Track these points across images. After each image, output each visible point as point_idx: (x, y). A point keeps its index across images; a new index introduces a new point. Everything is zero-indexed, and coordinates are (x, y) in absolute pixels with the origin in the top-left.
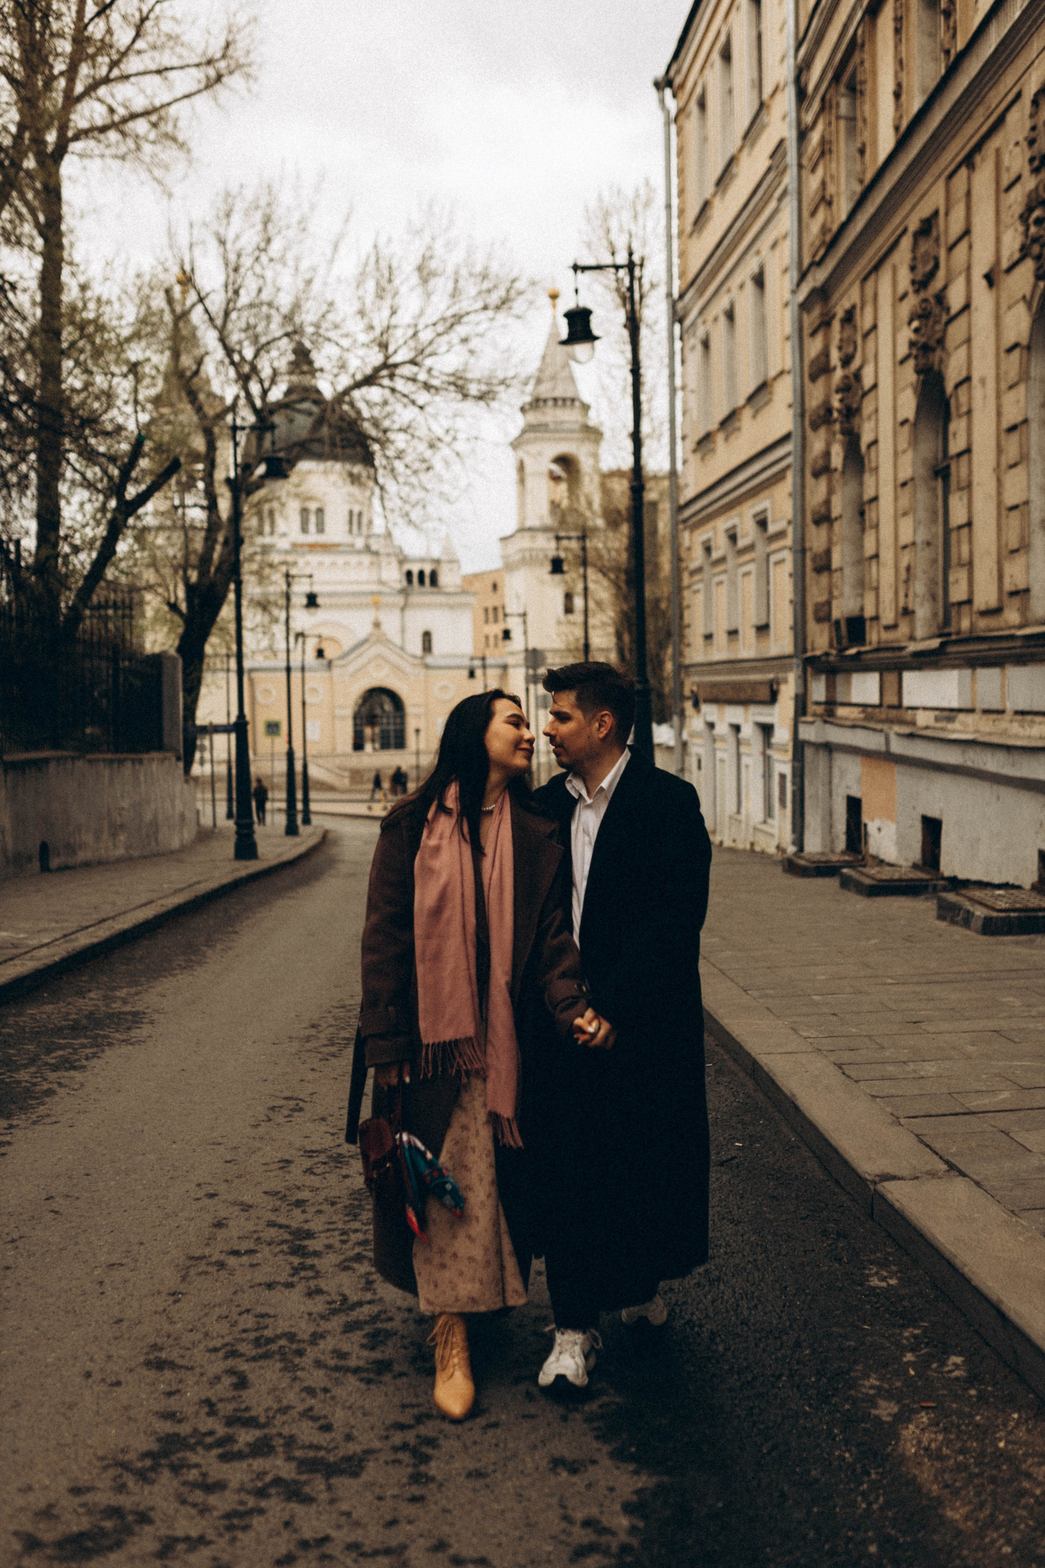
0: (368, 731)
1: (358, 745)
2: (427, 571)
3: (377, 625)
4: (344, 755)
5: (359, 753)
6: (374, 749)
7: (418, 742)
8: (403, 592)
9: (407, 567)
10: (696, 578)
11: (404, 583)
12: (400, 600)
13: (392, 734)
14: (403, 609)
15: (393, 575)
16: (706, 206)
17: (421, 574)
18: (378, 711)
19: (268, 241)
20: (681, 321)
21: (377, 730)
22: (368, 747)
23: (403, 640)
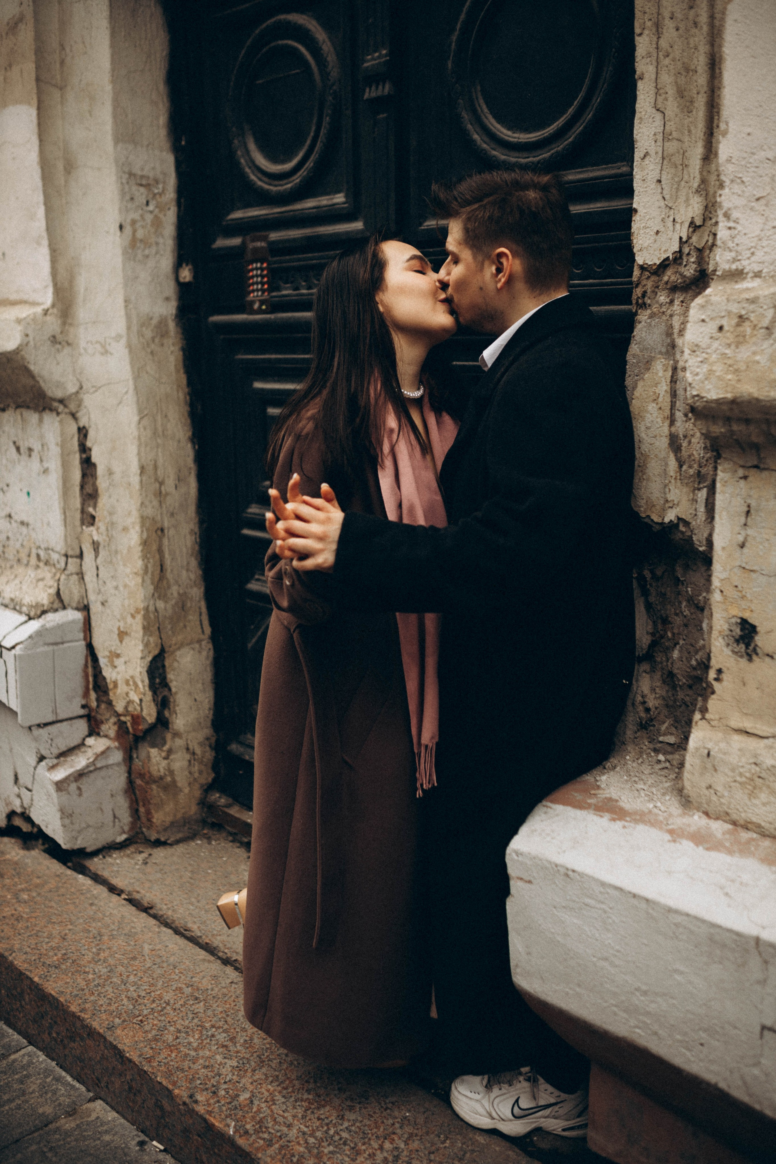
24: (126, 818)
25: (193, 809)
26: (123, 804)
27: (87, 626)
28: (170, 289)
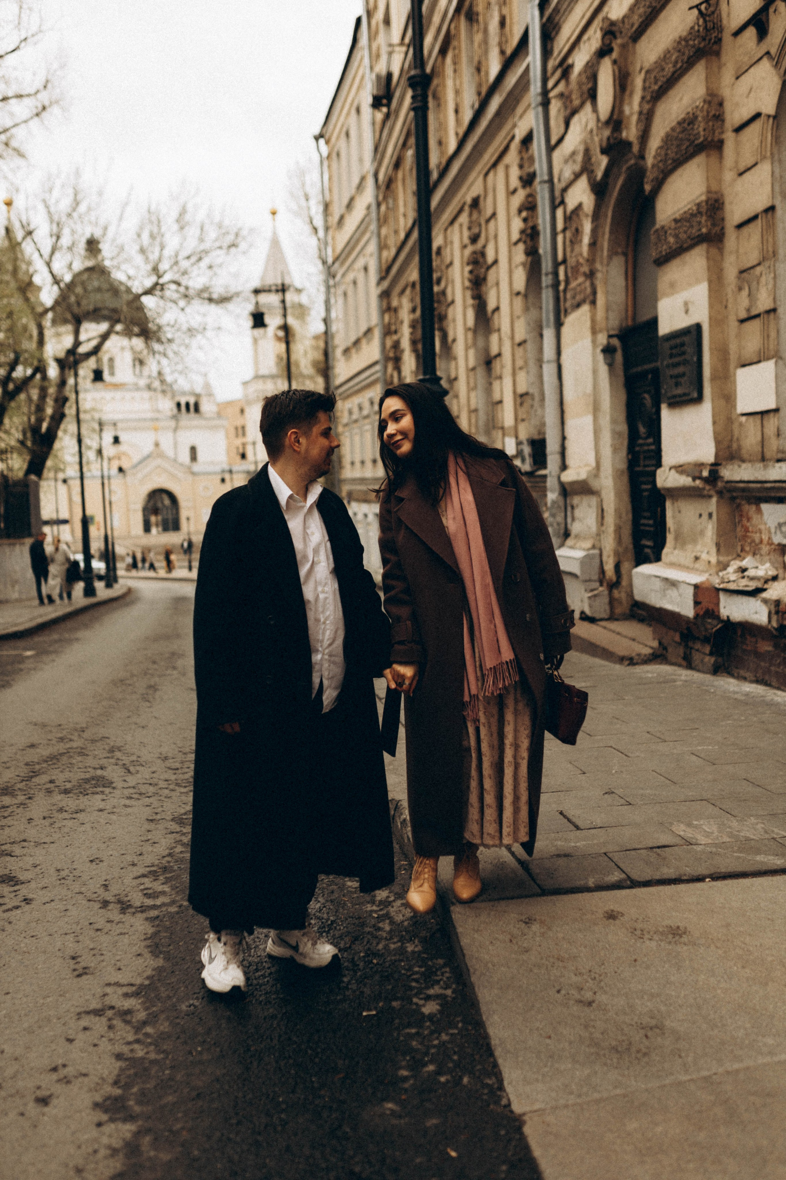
0: (153, 519)
1: (147, 528)
2: (192, 401)
3: (157, 445)
4: (137, 537)
5: (148, 535)
6: (159, 533)
7: (188, 526)
8: (174, 417)
9: (177, 399)
10: (347, 429)
11: (175, 410)
12: (173, 423)
13: (170, 521)
14: (175, 430)
15: (167, 405)
16: (352, 200)
17: (187, 405)
18: (160, 505)
19: (77, 204)
20: (334, 277)
21: (160, 518)
22: (154, 530)
23: (176, 454)
24: (608, 611)
25: (628, 611)
26: (607, 608)
27: (601, 555)
28: (625, 460)
